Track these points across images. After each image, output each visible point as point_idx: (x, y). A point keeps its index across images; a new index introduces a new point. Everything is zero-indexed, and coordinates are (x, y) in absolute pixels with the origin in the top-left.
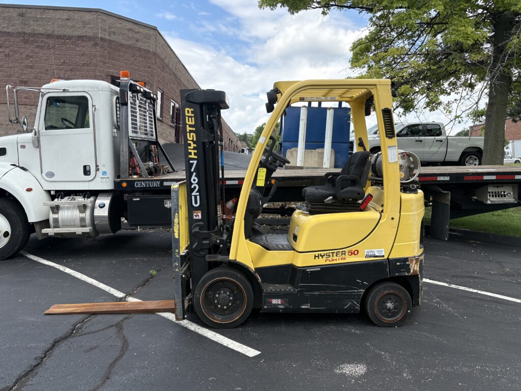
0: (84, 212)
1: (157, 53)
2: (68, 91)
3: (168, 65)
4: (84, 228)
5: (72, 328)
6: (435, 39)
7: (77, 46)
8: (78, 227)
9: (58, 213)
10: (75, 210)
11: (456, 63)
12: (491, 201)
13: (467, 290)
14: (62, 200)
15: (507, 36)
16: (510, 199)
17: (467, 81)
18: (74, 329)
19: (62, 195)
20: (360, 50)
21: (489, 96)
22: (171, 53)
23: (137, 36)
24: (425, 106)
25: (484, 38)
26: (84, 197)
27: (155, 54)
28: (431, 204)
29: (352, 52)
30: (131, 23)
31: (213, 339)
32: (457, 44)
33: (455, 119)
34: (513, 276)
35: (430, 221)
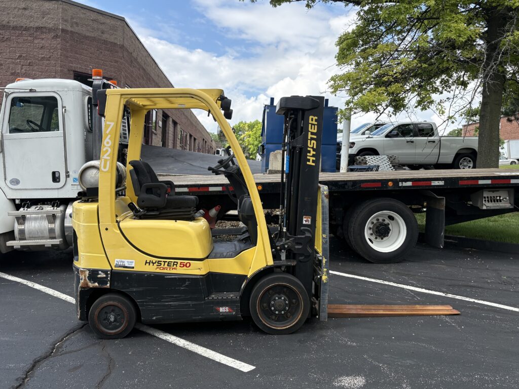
0: (54, 222)
1: (125, 45)
2: (35, 91)
3: (137, 60)
4: (54, 240)
5: (51, 347)
6: (425, 35)
7: (36, 38)
8: (46, 239)
9: (24, 224)
10: (43, 221)
11: (448, 61)
12: (487, 207)
13: (464, 299)
14: (29, 209)
15: (500, 33)
16: (506, 204)
17: (460, 79)
18: (54, 348)
19: (28, 204)
20: (347, 45)
21: (482, 94)
22: (140, 46)
23: (102, 27)
24: (416, 105)
25: (476, 34)
26: (53, 206)
27: (122, 47)
28: (425, 210)
29: (338, 47)
30: (96, 13)
31: (204, 355)
32: (450, 41)
33: (448, 120)
34: (511, 284)
35: (424, 228)
